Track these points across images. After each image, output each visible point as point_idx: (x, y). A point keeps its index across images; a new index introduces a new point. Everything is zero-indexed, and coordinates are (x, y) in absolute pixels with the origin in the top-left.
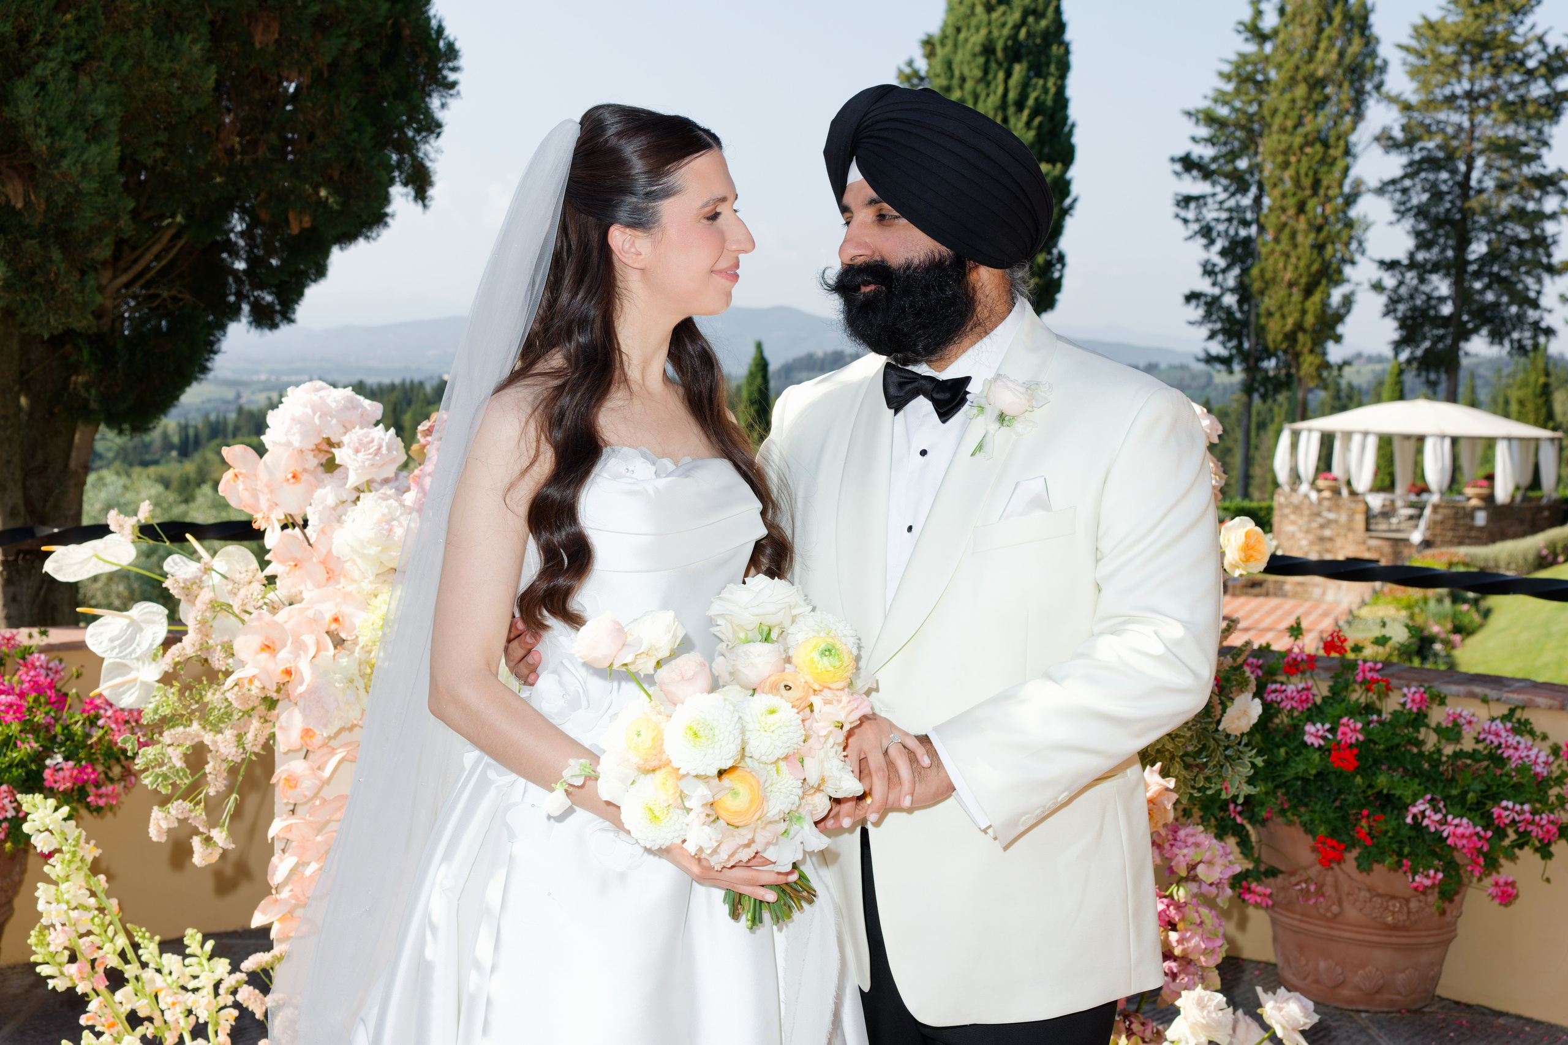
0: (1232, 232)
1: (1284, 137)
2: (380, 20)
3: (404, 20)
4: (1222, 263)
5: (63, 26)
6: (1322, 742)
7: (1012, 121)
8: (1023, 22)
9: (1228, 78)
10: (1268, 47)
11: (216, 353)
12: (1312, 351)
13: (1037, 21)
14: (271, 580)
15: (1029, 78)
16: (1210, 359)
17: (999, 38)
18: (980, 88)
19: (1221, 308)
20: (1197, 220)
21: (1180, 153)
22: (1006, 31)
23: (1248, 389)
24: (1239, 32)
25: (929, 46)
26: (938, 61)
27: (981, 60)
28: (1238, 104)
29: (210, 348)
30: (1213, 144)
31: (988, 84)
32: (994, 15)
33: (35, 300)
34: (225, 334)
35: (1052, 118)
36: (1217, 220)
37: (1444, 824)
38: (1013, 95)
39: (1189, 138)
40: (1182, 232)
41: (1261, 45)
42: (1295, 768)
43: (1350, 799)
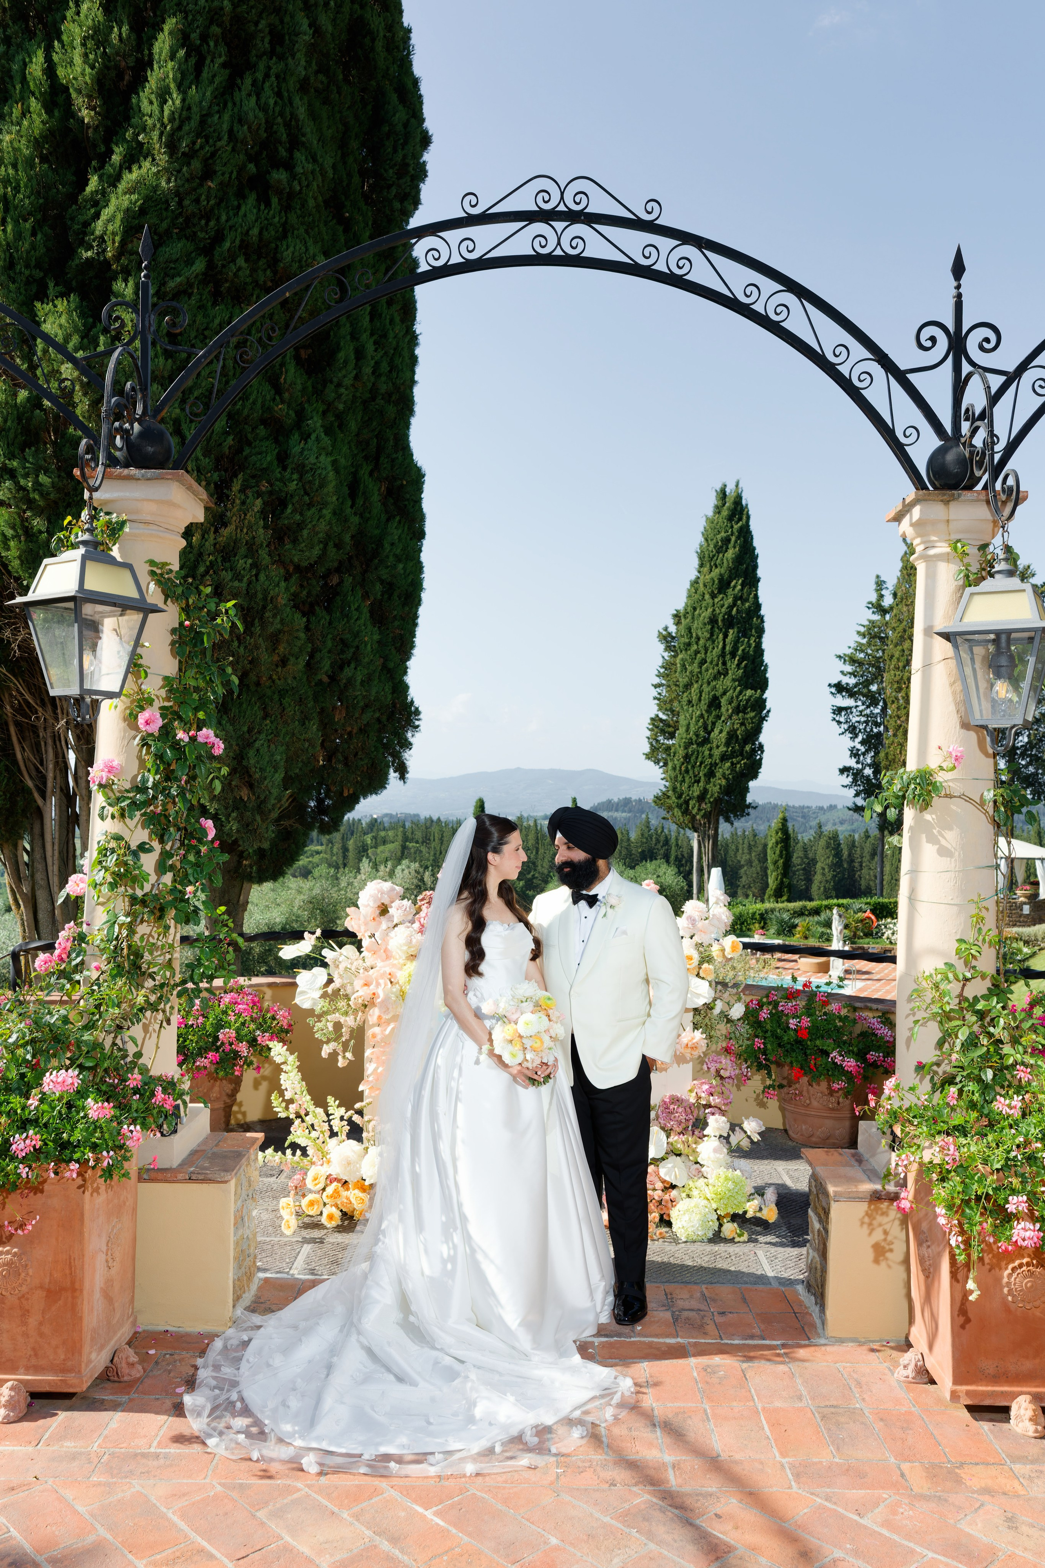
0: (867, 729)
2: (387, 702)
3: (397, 702)
4: (863, 749)
6: (795, 1027)
7: (729, 664)
8: (734, 604)
9: (864, 636)
10: (888, 617)
13: (743, 604)
14: (363, 959)
15: (739, 638)
16: (856, 809)
17: (719, 613)
18: (709, 643)
19: (862, 776)
20: (847, 722)
21: (834, 682)
22: (723, 610)
24: (869, 608)
25: (677, 617)
26: (682, 627)
27: (708, 627)
28: (869, 651)
30: (854, 676)
31: (713, 642)
32: (716, 600)
35: (753, 662)
36: (858, 722)
37: (843, 1061)
38: (728, 648)
39: (839, 672)
40: (838, 729)
41: (883, 616)
42: (786, 1038)
43: (808, 1052)
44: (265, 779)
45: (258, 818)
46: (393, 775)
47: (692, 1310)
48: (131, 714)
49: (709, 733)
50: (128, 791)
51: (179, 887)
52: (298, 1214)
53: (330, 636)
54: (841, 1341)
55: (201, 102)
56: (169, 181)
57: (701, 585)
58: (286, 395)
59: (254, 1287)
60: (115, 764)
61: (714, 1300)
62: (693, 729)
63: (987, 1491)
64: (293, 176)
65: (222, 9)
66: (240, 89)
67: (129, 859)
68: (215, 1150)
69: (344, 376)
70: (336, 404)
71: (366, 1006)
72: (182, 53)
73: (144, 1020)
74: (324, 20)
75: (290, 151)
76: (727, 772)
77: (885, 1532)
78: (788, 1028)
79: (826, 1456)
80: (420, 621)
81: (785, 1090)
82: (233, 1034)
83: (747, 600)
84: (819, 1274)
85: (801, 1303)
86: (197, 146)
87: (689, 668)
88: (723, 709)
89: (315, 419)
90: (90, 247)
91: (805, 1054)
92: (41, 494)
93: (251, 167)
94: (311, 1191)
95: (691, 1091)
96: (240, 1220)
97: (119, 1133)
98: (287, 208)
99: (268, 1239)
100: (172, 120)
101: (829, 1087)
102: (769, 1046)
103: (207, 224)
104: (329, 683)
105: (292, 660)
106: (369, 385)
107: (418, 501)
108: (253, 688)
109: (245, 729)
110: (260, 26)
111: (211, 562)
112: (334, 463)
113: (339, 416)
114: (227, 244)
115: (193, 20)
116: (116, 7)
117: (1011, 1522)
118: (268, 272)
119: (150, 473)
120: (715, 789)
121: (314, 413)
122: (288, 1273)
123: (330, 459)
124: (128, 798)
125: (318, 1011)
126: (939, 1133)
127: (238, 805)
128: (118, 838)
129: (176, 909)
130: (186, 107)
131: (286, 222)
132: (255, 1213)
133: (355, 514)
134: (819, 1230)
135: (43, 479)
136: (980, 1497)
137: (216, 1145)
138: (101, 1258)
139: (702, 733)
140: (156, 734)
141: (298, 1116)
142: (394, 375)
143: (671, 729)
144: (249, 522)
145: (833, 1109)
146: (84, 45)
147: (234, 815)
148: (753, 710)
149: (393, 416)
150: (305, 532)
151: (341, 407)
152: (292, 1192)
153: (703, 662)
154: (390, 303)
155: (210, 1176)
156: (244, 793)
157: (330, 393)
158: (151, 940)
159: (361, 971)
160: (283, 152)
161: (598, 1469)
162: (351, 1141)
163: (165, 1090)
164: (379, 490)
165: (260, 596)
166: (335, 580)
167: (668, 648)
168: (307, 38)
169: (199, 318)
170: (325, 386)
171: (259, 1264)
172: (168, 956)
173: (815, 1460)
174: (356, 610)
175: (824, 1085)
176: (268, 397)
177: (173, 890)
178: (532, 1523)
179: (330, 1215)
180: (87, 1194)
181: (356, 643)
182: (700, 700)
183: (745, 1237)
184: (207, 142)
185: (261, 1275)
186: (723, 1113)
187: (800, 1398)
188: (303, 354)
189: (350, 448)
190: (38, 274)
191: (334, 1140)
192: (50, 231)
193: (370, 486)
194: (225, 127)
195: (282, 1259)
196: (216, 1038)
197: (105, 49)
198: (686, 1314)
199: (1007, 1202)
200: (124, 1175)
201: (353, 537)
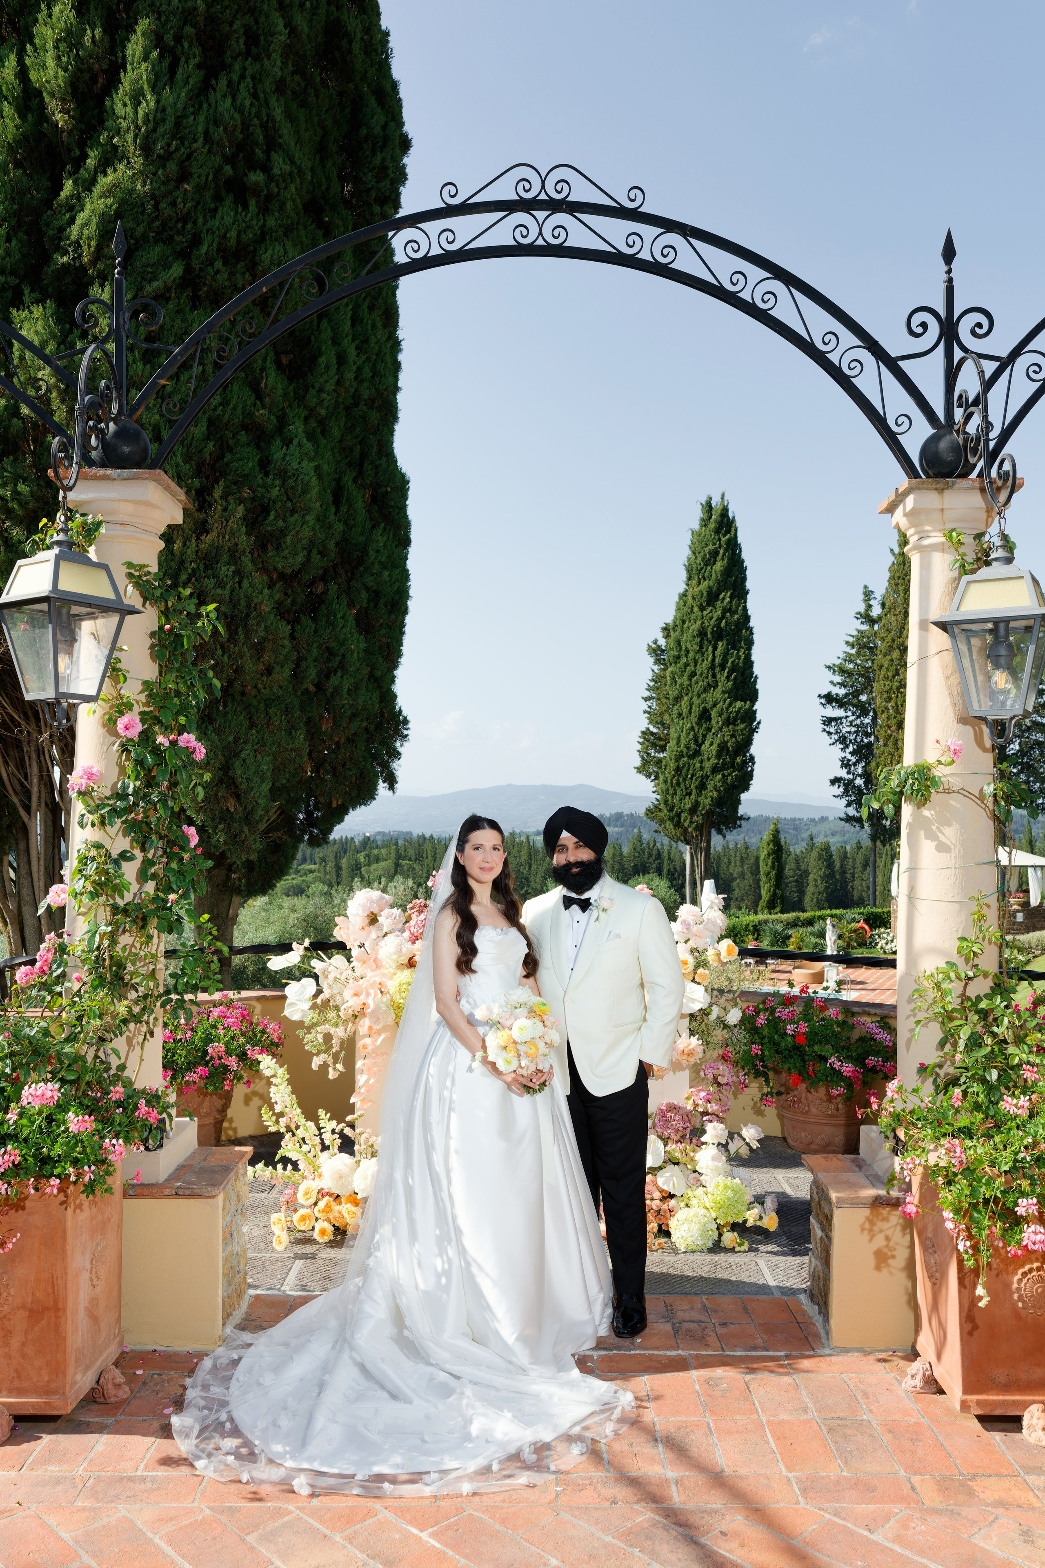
0: (859, 740)
2: (375, 711)
3: (385, 711)
4: (853, 759)
6: (793, 1033)
7: (718, 676)
8: (724, 616)
10: (876, 627)
11: (293, 860)
13: (732, 616)
14: (353, 969)
15: (728, 650)
16: (849, 819)
17: (709, 626)
18: (698, 656)
19: (854, 787)
20: (837, 733)
21: (825, 692)
22: (712, 622)
23: (874, 838)
24: (858, 618)
25: (666, 630)
26: (671, 640)
27: (698, 640)
28: (859, 662)
29: (290, 857)
30: (845, 687)
31: (703, 654)
32: (705, 613)
35: (743, 674)
36: (849, 732)
37: (842, 1066)
38: (717, 660)
39: (829, 683)
40: (828, 740)
41: (872, 626)
42: (783, 1044)
43: (807, 1058)
44: (252, 789)
45: (246, 829)
46: (382, 787)
47: (693, 1321)
48: (110, 719)
49: (700, 746)
50: (108, 798)
51: (162, 895)
52: (289, 1230)
53: (315, 645)
54: (846, 1351)
55: (175, 104)
56: (144, 184)
57: (690, 598)
58: (267, 400)
59: (244, 1305)
60: (94, 770)
61: (715, 1311)
62: (683, 741)
63: (1001, 1504)
64: (271, 178)
65: (195, 9)
66: (215, 90)
67: (111, 868)
68: (203, 1164)
69: (326, 382)
70: (318, 409)
71: (356, 1017)
72: (155, 54)
73: (127, 1033)
74: (300, 21)
75: (267, 152)
76: (719, 784)
77: (897, 1548)
78: (786, 1033)
79: (834, 1470)
80: (407, 629)
81: (784, 1097)
82: (223, 1048)
83: (736, 612)
84: (822, 1283)
85: (804, 1313)
86: (173, 148)
87: (679, 681)
88: (714, 722)
89: (297, 424)
90: (67, 252)
91: (803, 1060)
92: (20, 504)
93: (228, 169)
94: (303, 1206)
95: (688, 1098)
96: (229, 1235)
97: (101, 1147)
98: (264, 210)
99: (259, 1255)
100: (146, 121)
101: (828, 1093)
102: (766, 1053)
103: (184, 227)
104: (316, 693)
105: (277, 668)
106: (352, 390)
107: (403, 508)
108: (238, 698)
109: (231, 739)
110: (235, 27)
111: (193, 569)
112: (317, 468)
113: (321, 422)
114: (204, 248)
115: (167, 21)
116: (88, 9)
117: (1027, 1536)
118: (247, 275)
119: (126, 472)
120: (706, 801)
121: (296, 419)
122: (279, 1290)
123: (312, 465)
124: (108, 805)
125: (307, 1022)
126: (944, 1135)
127: (225, 816)
128: (98, 846)
129: (158, 917)
130: (160, 108)
131: (264, 225)
132: (245, 1229)
133: (339, 521)
134: (821, 1238)
135: (22, 487)
136: (994, 1510)
137: (205, 1160)
138: (85, 1276)
139: (693, 746)
140: (136, 739)
141: (289, 1130)
142: (377, 380)
143: (662, 743)
144: (232, 528)
145: (832, 1116)
146: (56, 47)
147: (221, 826)
148: (743, 722)
149: (376, 422)
150: (288, 539)
151: (323, 412)
152: (284, 1207)
153: (693, 674)
154: (371, 308)
155: (197, 1191)
156: (231, 804)
157: (312, 398)
158: (134, 950)
159: (351, 981)
160: (260, 154)
161: (599, 1486)
162: (343, 1154)
163: (148, 1103)
164: (363, 497)
165: (243, 603)
166: (320, 588)
167: (658, 661)
168: (282, 38)
169: (178, 322)
170: (306, 391)
171: (250, 1281)
172: (151, 967)
173: (823, 1474)
174: (342, 617)
175: (822, 1091)
176: (249, 403)
177: (156, 898)
178: (532, 1544)
179: (322, 1230)
180: (70, 1211)
181: (342, 651)
182: (690, 713)
183: (746, 1247)
184: (182, 144)
185: (252, 1292)
186: (721, 1120)
187: (805, 1410)
188: (285, 359)
189: (333, 454)
190: (13, 281)
191: (326, 1153)
192: (25, 237)
193: (355, 493)
194: (201, 128)
195: (273, 1276)
196: (206, 1053)
197: (77, 51)
198: (686, 1326)
199: (1017, 1205)
200: (106, 1190)
201: (337, 544)
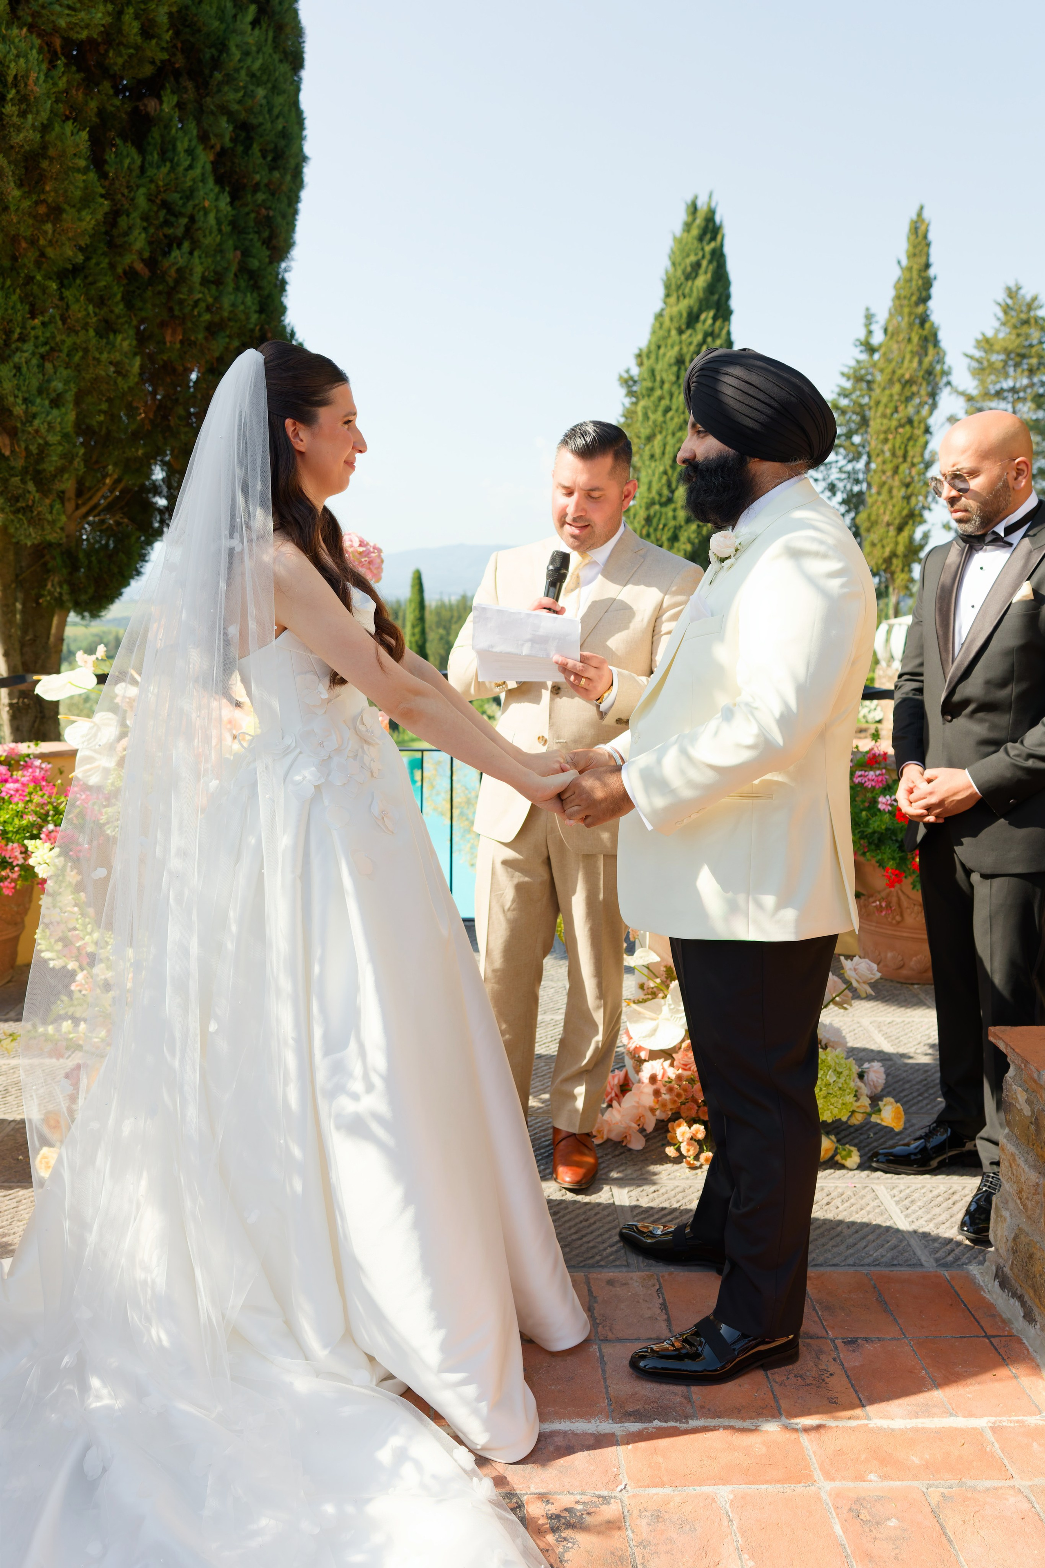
0: (849, 487)
1: (885, 421)
2: (251, 326)
3: (267, 327)
5: (33, 328)
6: (890, 808)
8: (704, 342)
10: (876, 357)
11: (146, 561)
12: (903, 571)
13: (714, 341)
17: (688, 352)
20: (824, 480)
22: (693, 349)
24: (856, 346)
25: (641, 357)
26: (646, 368)
27: (675, 369)
28: (854, 397)
29: (143, 558)
32: (684, 337)
33: (20, 519)
34: (152, 549)
36: (840, 480)
41: (872, 355)
42: (872, 825)
45: (35, 487)
49: (672, 492)
57: (667, 319)
61: (829, 1308)
62: (655, 487)
76: (693, 536)
83: (719, 336)
85: (990, 1308)
87: (652, 417)
104: (148, 277)
139: (666, 492)
153: (668, 410)
166: (151, 105)
167: (631, 392)
182: (663, 453)
183: (854, 1160)
